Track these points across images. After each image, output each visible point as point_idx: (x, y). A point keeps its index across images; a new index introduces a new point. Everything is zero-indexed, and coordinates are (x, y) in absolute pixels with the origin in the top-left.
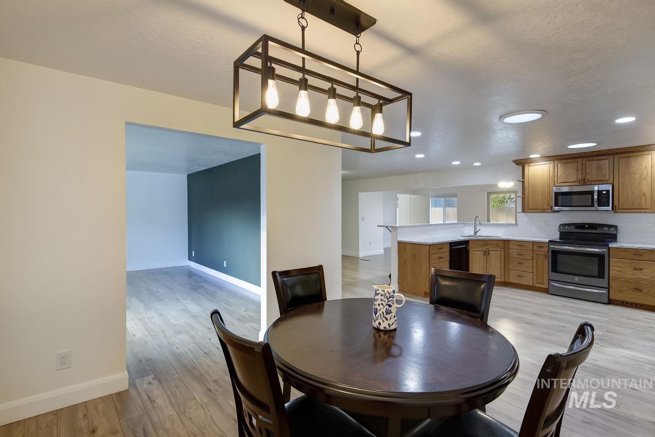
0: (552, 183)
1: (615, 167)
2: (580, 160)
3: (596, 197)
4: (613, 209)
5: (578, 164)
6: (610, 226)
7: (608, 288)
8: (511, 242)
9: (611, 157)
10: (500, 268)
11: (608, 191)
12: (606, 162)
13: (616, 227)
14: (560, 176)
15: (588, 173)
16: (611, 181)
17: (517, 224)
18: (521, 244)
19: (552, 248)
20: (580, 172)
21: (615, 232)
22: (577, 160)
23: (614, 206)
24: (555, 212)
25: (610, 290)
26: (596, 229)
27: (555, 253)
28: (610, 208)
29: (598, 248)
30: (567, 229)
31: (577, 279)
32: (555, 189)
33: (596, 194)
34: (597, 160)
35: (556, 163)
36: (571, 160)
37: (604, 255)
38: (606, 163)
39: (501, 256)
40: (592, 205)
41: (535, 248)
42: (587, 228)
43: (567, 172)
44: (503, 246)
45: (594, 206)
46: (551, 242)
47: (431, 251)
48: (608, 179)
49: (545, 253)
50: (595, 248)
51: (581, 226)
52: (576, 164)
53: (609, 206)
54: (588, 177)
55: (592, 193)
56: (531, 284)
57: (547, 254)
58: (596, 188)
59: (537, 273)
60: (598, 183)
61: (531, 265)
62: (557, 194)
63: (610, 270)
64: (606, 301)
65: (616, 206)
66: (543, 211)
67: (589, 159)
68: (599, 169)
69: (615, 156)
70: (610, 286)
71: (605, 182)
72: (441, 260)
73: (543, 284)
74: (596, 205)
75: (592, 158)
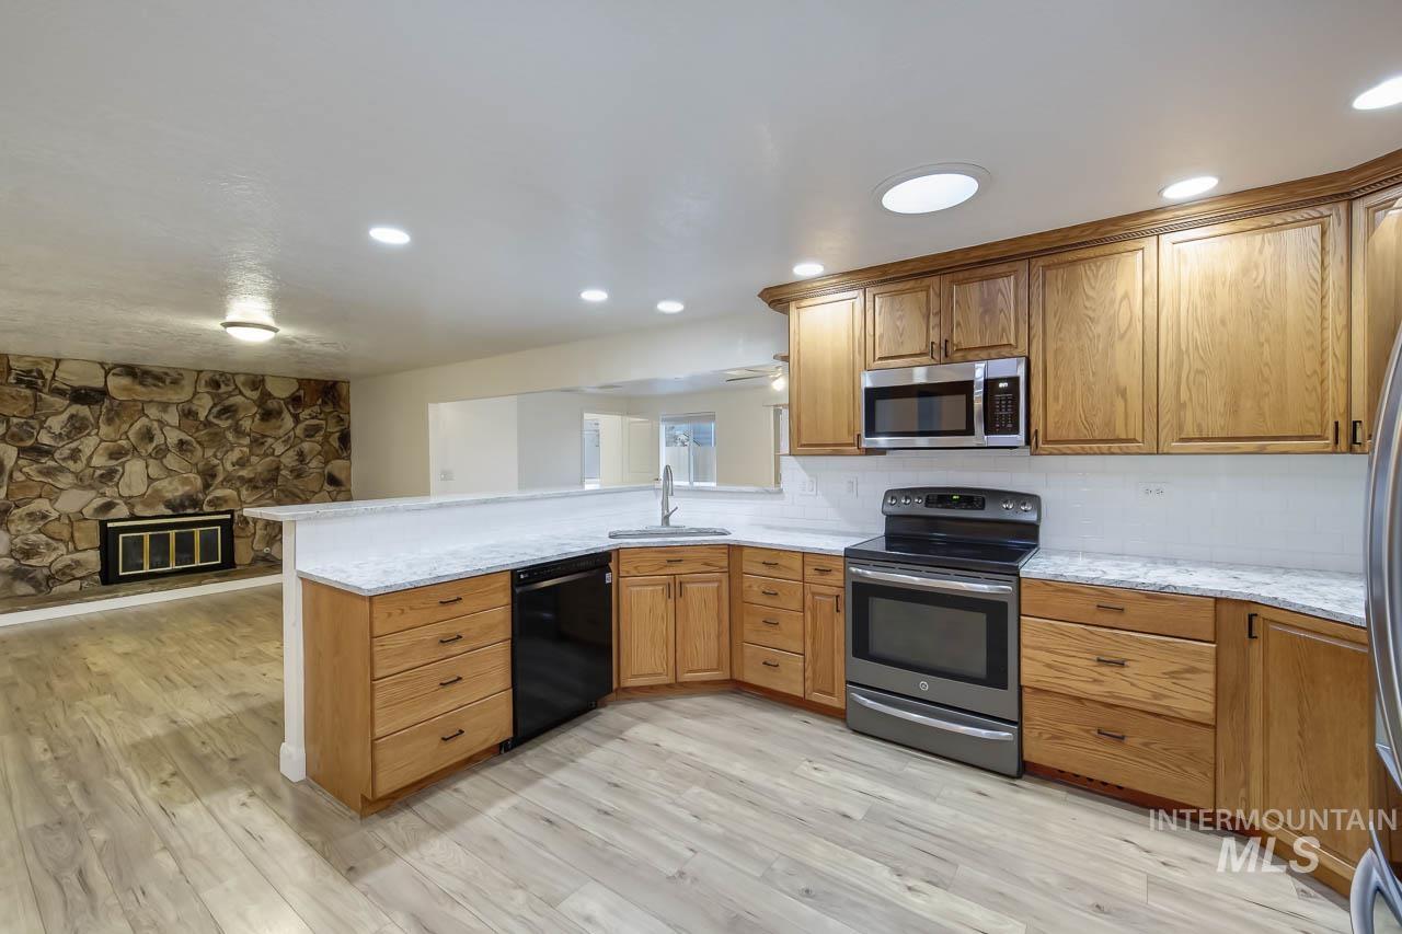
0: (859, 360)
1: (1034, 300)
2: (935, 280)
3: (978, 404)
4: (1028, 442)
5: (928, 296)
6: (1020, 498)
7: (1019, 723)
8: (746, 551)
9: (1022, 266)
10: (719, 636)
11: (1014, 381)
12: (1007, 286)
13: (1034, 500)
14: (881, 336)
15: (958, 324)
16: (1023, 348)
17: (781, 491)
18: (772, 558)
19: (857, 574)
20: (933, 320)
21: (1032, 517)
22: (927, 281)
23: (1033, 431)
24: (870, 452)
25: (1025, 731)
26: (982, 507)
27: (863, 593)
28: (1020, 438)
29: (988, 581)
30: (904, 506)
31: (925, 685)
32: (867, 381)
33: (978, 393)
34: (982, 279)
35: (869, 296)
36: (911, 284)
37: (1003, 606)
38: (1007, 288)
39: (719, 599)
40: (970, 431)
41: (809, 571)
42: (958, 504)
43: (898, 323)
44: (725, 563)
45: (973, 434)
46: (852, 555)
47: (377, 624)
48: (1012, 342)
49: (835, 591)
50: (976, 580)
51: (940, 497)
52: (922, 295)
53: (1015, 430)
54: (957, 337)
55: (966, 387)
56: (797, 691)
57: (842, 594)
58: (979, 373)
59: (815, 655)
60: (983, 354)
61: (799, 627)
62: (873, 395)
63: (1023, 660)
64: (1013, 768)
65: (1036, 431)
66: (836, 449)
67: (960, 276)
68: (988, 308)
69: (1033, 261)
70: (1024, 714)
71: (1005, 351)
72: (456, 648)
73: (832, 694)
74: (979, 427)
75: (967, 274)
